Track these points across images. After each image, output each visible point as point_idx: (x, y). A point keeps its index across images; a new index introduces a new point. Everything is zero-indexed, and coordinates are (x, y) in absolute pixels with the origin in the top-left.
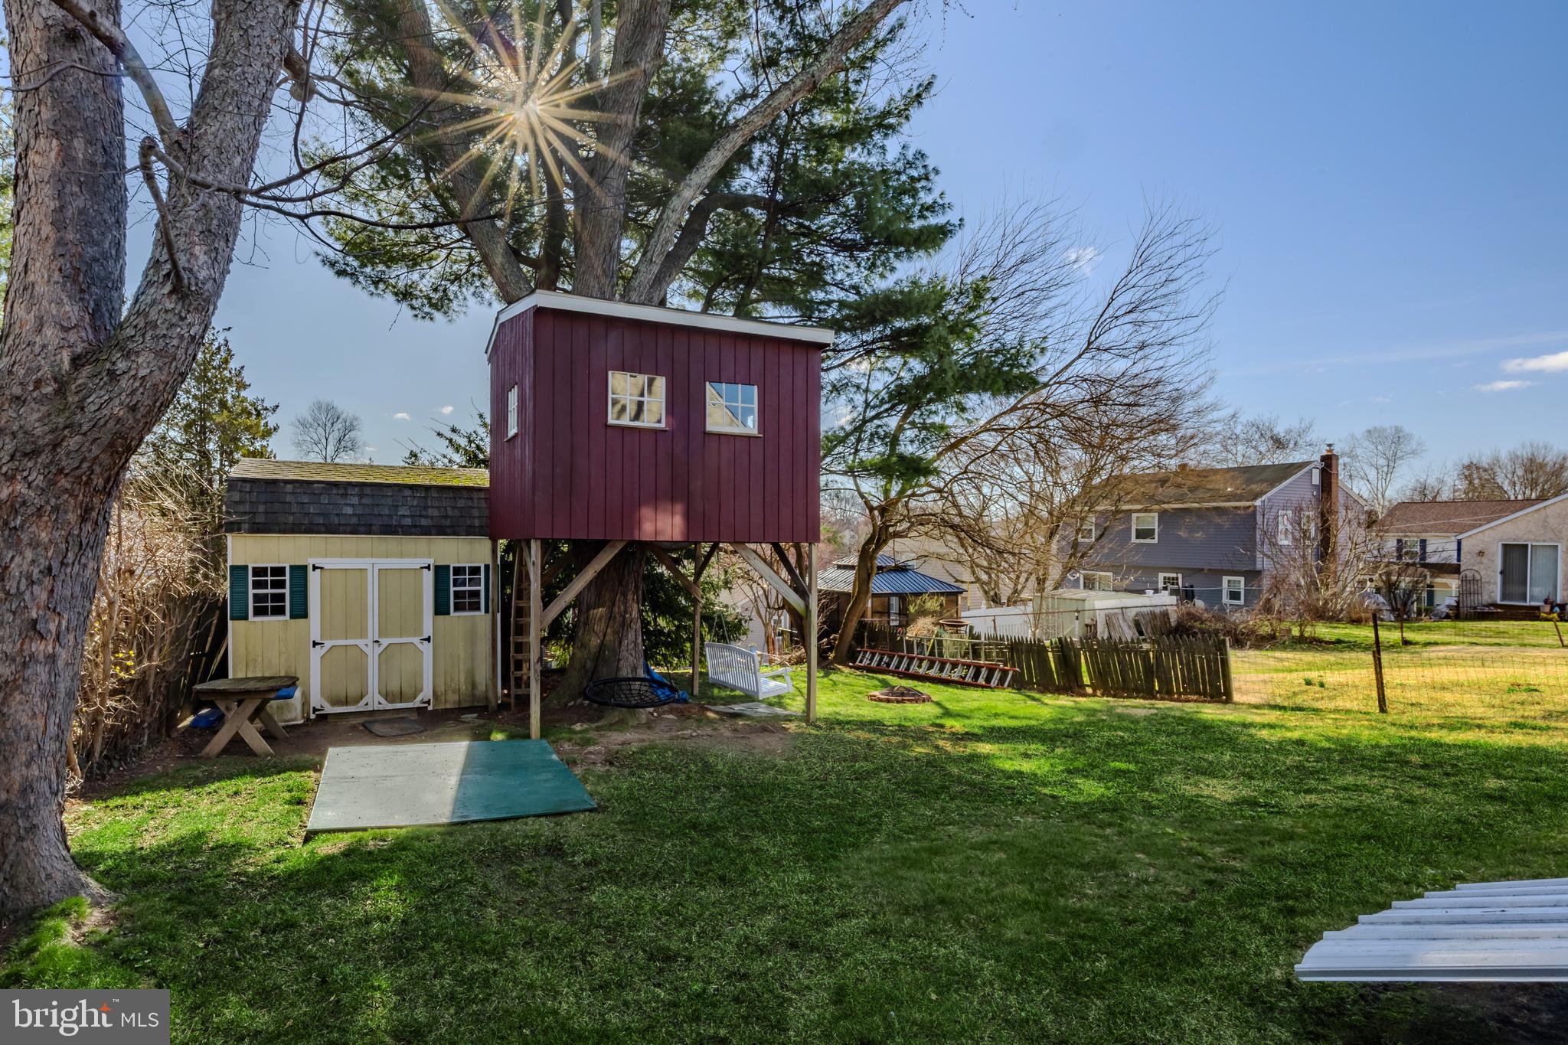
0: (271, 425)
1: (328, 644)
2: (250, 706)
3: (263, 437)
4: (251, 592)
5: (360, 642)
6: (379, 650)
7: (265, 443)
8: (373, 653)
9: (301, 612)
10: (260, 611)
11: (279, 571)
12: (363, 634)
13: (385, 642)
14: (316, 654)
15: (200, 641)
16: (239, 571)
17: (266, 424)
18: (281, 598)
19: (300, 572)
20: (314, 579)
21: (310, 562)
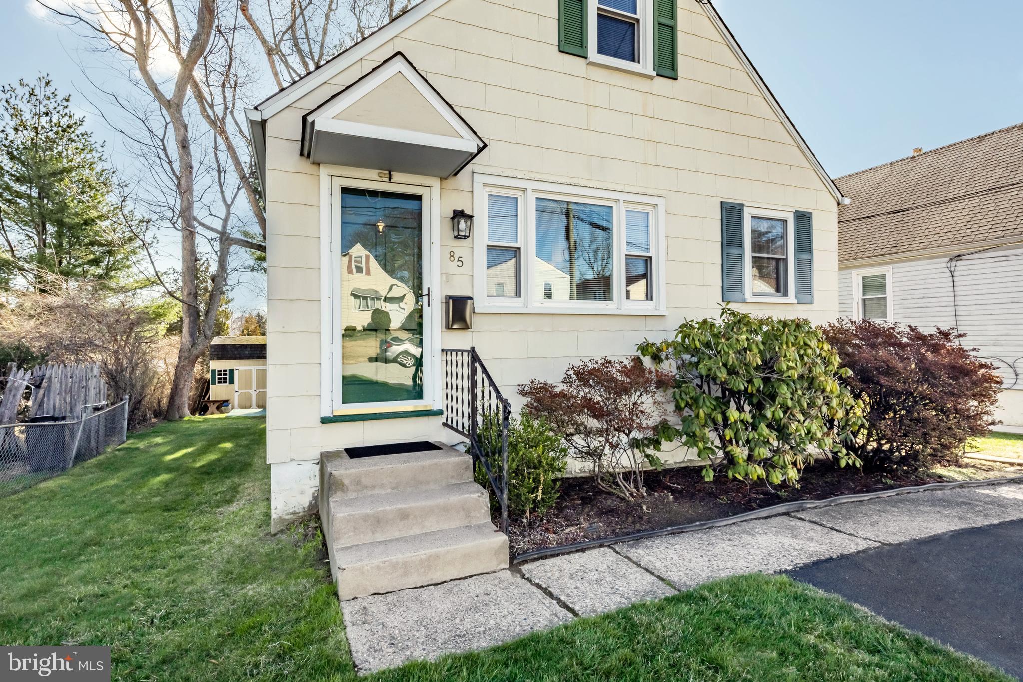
0: (230, 298)
1: (240, 391)
2: (216, 405)
3: (226, 304)
4: (217, 377)
5: (250, 391)
6: (256, 393)
7: (227, 306)
8: (254, 394)
9: (232, 382)
10: (219, 382)
11: (225, 371)
12: (251, 389)
13: (258, 391)
14: (236, 394)
15: (202, 390)
16: (213, 371)
17: (228, 297)
18: (226, 378)
19: (232, 371)
20: (236, 373)
21: (235, 368)
